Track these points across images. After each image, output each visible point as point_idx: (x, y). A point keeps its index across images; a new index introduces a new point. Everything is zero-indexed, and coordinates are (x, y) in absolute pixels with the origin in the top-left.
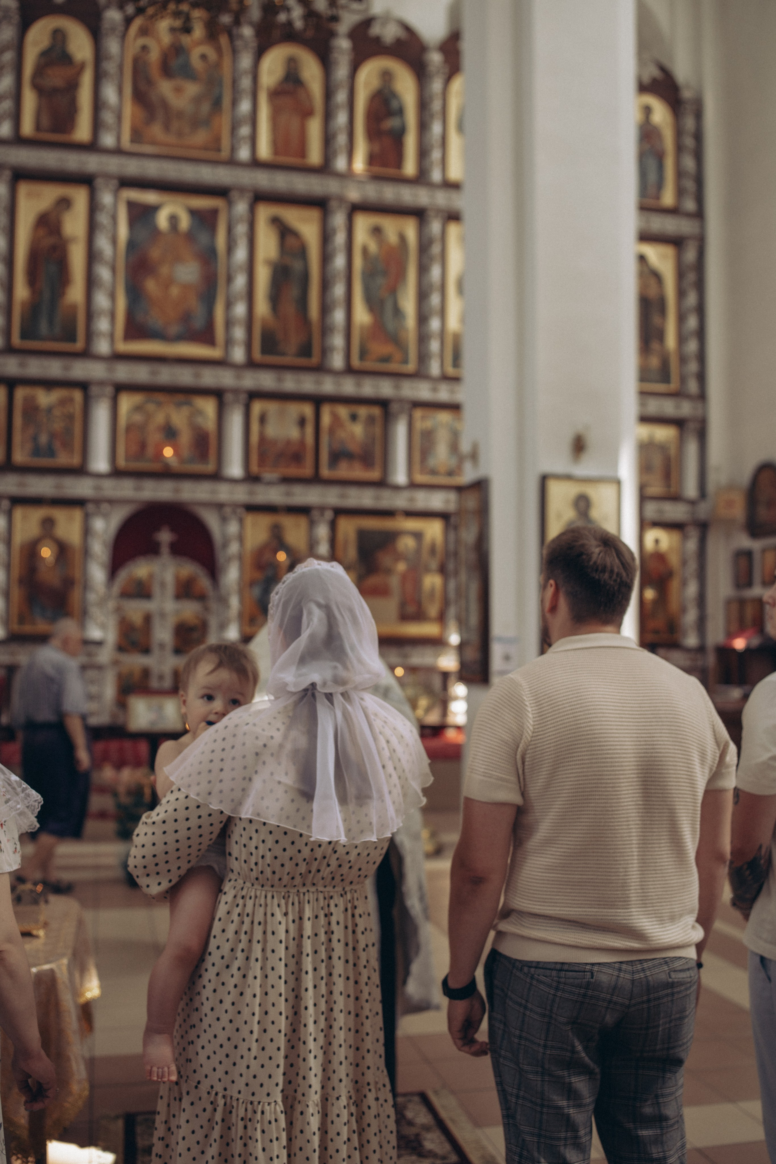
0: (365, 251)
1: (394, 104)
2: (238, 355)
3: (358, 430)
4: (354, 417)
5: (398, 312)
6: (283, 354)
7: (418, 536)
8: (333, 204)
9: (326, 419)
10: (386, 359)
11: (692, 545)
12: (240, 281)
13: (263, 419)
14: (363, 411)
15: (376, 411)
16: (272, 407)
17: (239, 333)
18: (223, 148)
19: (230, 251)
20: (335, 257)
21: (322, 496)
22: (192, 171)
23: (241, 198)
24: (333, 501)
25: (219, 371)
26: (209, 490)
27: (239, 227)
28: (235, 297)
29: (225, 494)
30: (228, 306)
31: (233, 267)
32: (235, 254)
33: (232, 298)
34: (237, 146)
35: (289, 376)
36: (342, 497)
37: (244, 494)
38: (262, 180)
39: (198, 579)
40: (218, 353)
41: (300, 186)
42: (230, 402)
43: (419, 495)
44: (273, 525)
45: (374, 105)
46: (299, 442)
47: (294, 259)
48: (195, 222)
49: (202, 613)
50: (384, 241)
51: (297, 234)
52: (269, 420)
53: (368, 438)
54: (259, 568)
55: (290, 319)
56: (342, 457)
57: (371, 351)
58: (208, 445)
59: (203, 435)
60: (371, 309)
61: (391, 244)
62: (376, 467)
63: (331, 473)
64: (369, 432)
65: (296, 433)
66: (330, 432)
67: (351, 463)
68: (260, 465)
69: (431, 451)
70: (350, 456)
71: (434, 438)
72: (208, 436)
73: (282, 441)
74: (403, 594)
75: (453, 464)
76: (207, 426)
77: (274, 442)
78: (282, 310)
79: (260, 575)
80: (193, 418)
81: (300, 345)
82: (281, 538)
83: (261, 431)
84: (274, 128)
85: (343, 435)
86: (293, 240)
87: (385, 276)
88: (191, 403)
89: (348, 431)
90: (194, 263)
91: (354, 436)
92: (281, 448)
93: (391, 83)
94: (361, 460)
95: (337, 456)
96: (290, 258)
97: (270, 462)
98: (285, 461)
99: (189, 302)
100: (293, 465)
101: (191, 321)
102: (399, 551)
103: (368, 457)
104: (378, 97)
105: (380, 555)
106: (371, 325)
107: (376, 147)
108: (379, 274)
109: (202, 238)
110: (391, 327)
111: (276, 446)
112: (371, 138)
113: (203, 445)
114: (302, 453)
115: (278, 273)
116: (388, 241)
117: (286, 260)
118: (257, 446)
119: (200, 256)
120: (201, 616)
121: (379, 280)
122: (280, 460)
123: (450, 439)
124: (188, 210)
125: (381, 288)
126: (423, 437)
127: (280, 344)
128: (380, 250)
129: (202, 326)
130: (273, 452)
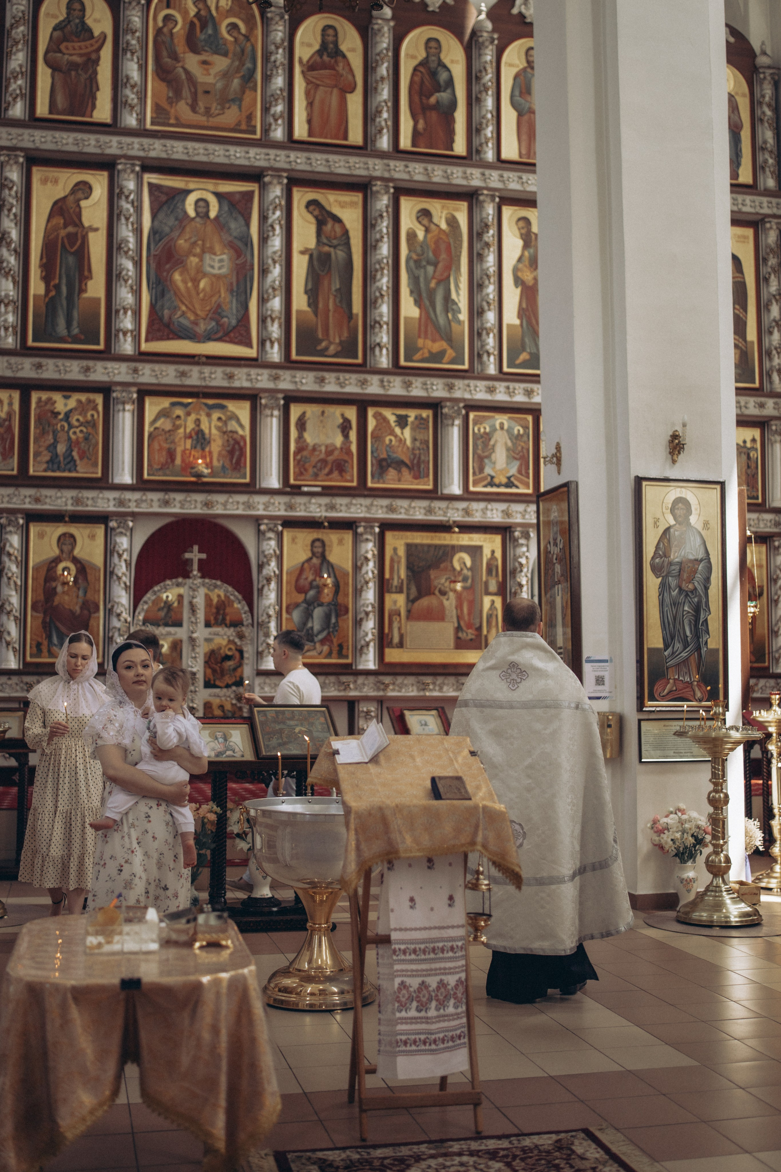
0: (412, 236)
1: (443, 76)
2: (275, 354)
3: (407, 433)
4: (402, 421)
5: (448, 305)
6: (322, 353)
8: (378, 186)
9: (371, 424)
10: (437, 357)
12: (276, 272)
13: (301, 425)
14: (412, 414)
15: (426, 413)
16: (312, 410)
17: (275, 330)
18: (255, 127)
19: (264, 240)
20: (380, 244)
21: (369, 508)
22: (222, 152)
23: (275, 181)
24: (381, 514)
25: (253, 372)
26: (243, 503)
27: (274, 213)
28: (270, 291)
29: (261, 507)
30: (263, 300)
31: (268, 257)
32: (270, 243)
33: (267, 291)
34: (270, 125)
35: (330, 377)
36: (391, 509)
37: (283, 507)
38: (299, 161)
39: (231, 603)
40: (252, 353)
41: (340, 167)
42: (266, 406)
43: (476, 506)
44: (314, 542)
45: (417, 79)
46: (342, 449)
47: (335, 247)
48: (226, 208)
49: (237, 640)
50: (433, 227)
51: (337, 220)
52: (309, 426)
53: (418, 444)
54: (300, 590)
55: (331, 314)
56: (389, 466)
57: (418, 350)
58: (242, 453)
59: (237, 442)
60: (418, 302)
61: (441, 230)
62: (428, 476)
63: (378, 482)
64: (420, 437)
65: (338, 440)
66: (377, 438)
67: (399, 471)
68: (299, 475)
69: (489, 457)
70: (399, 464)
71: (492, 442)
72: (242, 444)
73: (323, 449)
74: (458, 618)
75: (513, 470)
76: (241, 432)
77: (314, 449)
78: (321, 305)
79: (300, 598)
80: (225, 423)
81: (341, 343)
82: (323, 557)
83: (300, 437)
84: (310, 104)
85: (391, 441)
86: (333, 227)
87: (435, 265)
88: (223, 407)
89: (396, 436)
90: (224, 253)
91: (402, 442)
92: (323, 456)
93: (440, 51)
94: (410, 468)
95: (384, 464)
96: (330, 246)
97: (311, 471)
98: (327, 470)
99: (220, 296)
100: (336, 474)
101: (223, 318)
102: (454, 569)
103: (419, 464)
104: (422, 69)
105: (433, 574)
106: (420, 319)
107: (421, 125)
108: (429, 263)
109: (233, 225)
110: (442, 320)
111: (317, 453)
112: (414, 115)
113: (237, 453)
114: (346, 461)
115: (315, 263)
116: (437, 226)
117: (326, 249)
118: (296, 454)
119: (231, 245)
120: (235, 643)
121: (430, 269)
122: (321, 469)
123: (510, 444)
124: (217, 195)
125: (433, 278)
126: (479, 442)
127: (320, 341)
128: (429, 236)
129: (234, 322)
130: (314, 460)
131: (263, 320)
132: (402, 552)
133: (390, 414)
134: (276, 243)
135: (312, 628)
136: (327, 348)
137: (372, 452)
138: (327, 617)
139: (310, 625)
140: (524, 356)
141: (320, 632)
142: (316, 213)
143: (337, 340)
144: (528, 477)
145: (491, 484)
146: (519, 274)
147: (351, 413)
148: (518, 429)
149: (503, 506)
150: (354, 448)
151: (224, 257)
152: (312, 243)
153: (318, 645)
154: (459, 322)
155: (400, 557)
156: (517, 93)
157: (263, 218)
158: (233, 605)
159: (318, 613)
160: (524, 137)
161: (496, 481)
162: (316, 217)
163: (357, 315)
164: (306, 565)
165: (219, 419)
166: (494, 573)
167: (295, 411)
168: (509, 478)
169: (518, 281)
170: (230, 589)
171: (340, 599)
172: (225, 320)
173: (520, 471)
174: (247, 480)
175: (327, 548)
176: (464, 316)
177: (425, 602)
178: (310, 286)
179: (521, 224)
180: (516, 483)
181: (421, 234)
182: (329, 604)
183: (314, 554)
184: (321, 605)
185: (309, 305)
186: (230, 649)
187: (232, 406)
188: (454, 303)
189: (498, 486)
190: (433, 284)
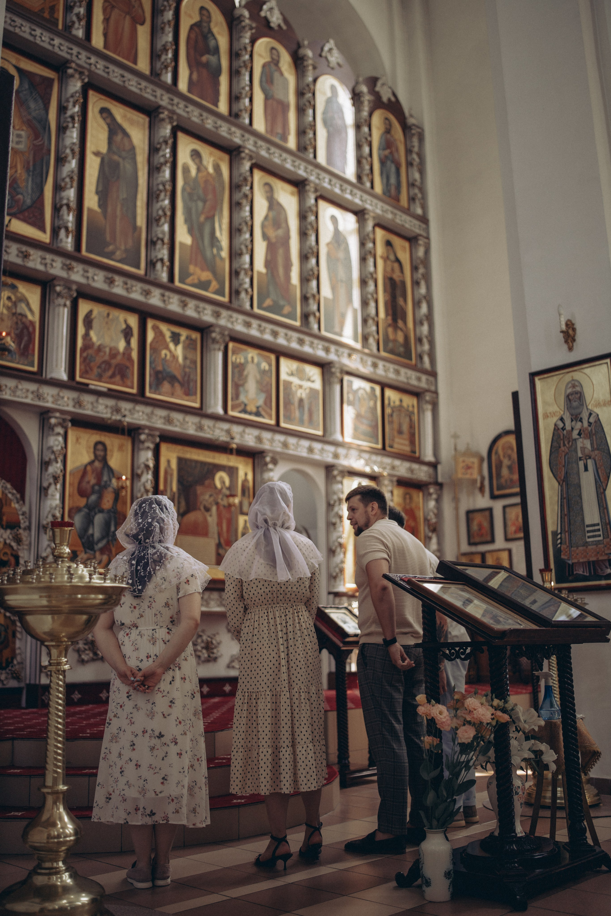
0: (186, 170)
1: (212, 43)
2: (68, 243)
3: (179, 351)
4: (176, 339)
5: (214, 240)
6: (110, 256)
7: (232, 471)
8: (165, 114)
9: (150, 336)
10: (204, 285)
11: (432, 504)
12: (74, 164)
13: (88, 322)
14: (184, 333)
15: (196, 336)
16: (98, 310)
17: (69, 220)
18: (57, 20)
19: (62, 129)
20: (164, 168)
21: (149, 416)
22: (28, 30)
23: (77, 76)
24: (159, 424)
25: (49, 257)
26: (33, 393)
27: (74, 106)
28: (68, 180)
29: (50, 399)
30: (58, 188)
31: (66, 148)
32: (68, 133)
33: (63, 179)
34: (73, 23)
35: (119, 280)
36: (169, 420)
37: (71, 403)
38: (98, 66)
39: (8, 502)
40: (45, 237)
41: (132, 85)
42: (59, 295)
43: (236, 429)
44: (97, 444)
45: (193, 36)
46: (124, 354)
47: (124, 159)
48: (26, 86)
49: (14, 544)
50: (202, 168)
51: (126, 134)
52: (95, 324)
53: (188, 362)
54: (82, 493)
55: (118, 220)
56: (164, 379)
57: (189, 275)
58: (31, 340)
59: (26, 327)
60: (191, 231)
61: (208, 173)
62: (195, 394)
63: (155, 393)
64: (190, 356)
65: (122, 345)
66: (155, 350)
67: (173, 386)
68: (85, 373)
69: (243, 385)
70: (172, 379)
71: (245, 373)
72: (31, 329)
73: (107, 350)
74: (220, 535)
75: (260, 402)
76: (30, 317)
77: (100, 349)
78: (109, 210)
79: (82, 502)
80: (15, 304)
81: (126, 251)
82: (104, 461)
83: (87, 335)
84: (106, 20)
85: (166, 355)
86: (122, 138)
87: (205, 201)
88: (14, 287)
89: (170, 351)
90: (23, 130)
91: (174, 357)
92: (107, 358)
93: (210, 22)
94: (182, 385)
95: (160, 376)
96: (120, 156)
97: (96, 371)
98: (110, 373)
99: (16, 171)
100: (118, 378)
101: (18, 194)
102: (216, 487)
103: (188, 382)
104: (196, 29)
105: (199, 489)
106: (192, 246)
107: (195, 76)
108: (199, 198)
109: (32, 105)
110: (208, 254)
111: (102, 354)
112: (190, 66)
113: (26, 338)
114: (127, 368)
115: (106, 169)
116: (206, 169)
117: (116, 158)
118: (83, 350)
119: (29, 124)
120: (12, 547)
121: (200, 204)
122: (105, 371)
123: (258, 377)
124: (19, 70)
125: (202, 213)
126: (236, 370)
127: (108, 245)
128: (200, 175)
129: (29, 202)
130: (99, 360)
131: (56, 209)
132: (174, 465)
133: (166, 329)
134: (73, 135)
135: (92, 535)
136: (113, 253)
137: (151, 363)
138: (107, 525)
139: (90, 531)
140: (268, 302)
141: (100, 540)
142: (108, 120)
143: (123, 247)
144: (271, 409)
145: (245, 411)
146: (266, 230)
147: (133, 321)
148: (264, 365)
149: (256, 432)
150: (135, 355)
151: (23, 133)
152: (104, 149)
153: (98, 554)
154: (222, 259)
155: (172, 470)
156: (264, 79)
157: (62, 109)
158: (10, 505)
159: (99, 519)
160: (269, 118)
161: (249, 408)
162: (109, 125)
163: (141, 228)
164: (89, 468)
165: (9, 298)
166: (247, 494)
167: (84, 308)
168: (258, 408)
169: (265, 237)
170: (9, 486)
171: (119, 507)
172: (20, 196)
173: (265, 403)
174: (35, 369)
175: (109, 453)
176: (225, 254)
177: (192, 517)
178: (100, 189)
179: (267, 188)
180: (263, 413)
181: (193, 172)
182: (109, 511)
183: (96, 456)
184: (101, 511)
185: (100, 206)
186: (5, 554)
187: (23, 288)
188: (218, 241)
189: (250, 413)
190: (202, 218)
